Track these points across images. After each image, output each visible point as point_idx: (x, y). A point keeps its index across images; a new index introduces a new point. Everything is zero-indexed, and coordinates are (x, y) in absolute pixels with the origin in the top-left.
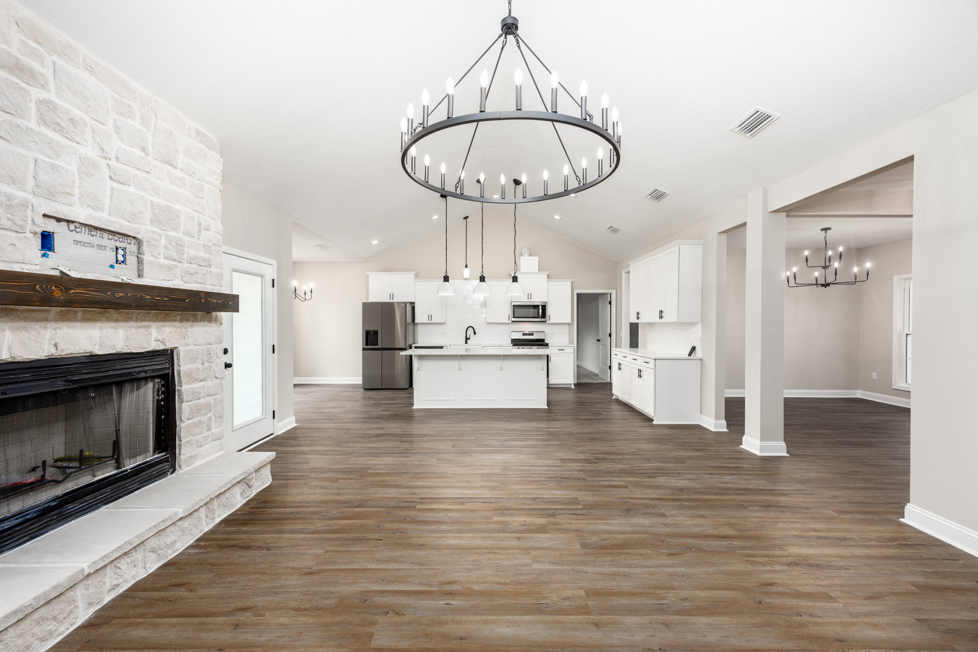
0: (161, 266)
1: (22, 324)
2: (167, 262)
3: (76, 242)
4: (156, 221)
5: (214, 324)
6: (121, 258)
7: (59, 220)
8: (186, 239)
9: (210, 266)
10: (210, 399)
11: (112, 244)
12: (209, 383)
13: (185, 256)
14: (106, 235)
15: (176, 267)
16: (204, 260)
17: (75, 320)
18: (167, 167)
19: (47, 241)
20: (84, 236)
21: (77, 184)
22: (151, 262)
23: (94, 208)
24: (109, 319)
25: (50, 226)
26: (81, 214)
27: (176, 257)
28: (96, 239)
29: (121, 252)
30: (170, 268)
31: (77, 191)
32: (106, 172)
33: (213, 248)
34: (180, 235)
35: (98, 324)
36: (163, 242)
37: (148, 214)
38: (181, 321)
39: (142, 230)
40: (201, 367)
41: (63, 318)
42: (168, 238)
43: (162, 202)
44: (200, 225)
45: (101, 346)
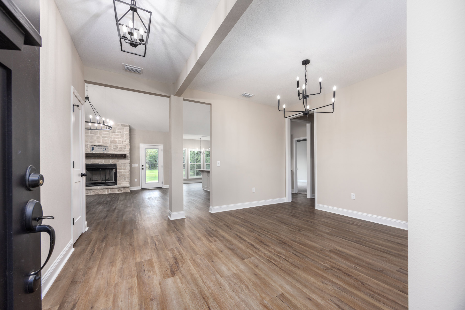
0: (112, 150)
1: (88, 159)
2: (114, 149)
3: (97, 148)
4: (111, 143)
5: (127, 160)
6: (105, 149)
7: (94, 146)
8: (118, 145)
9: (125, 149)
10: (126, 174)
11: (103, 147)
12: (125, 171)
13: (118, 148)
14: (102, 146)
15: (116, 150)
16: (123, 148)
17: (95, 159)
18: (114, 133)
19: (93, 148)
20: (98, 147)
21: (96, 140)
22: (110, 150)
23: (99, 143)
24: (101, 159)
25: (93, 146)
26: (97, 144)
27: (115, 148)
28: (100, 147)
29: (105, 148)
30: (115, 150)
31: (96, 141)
32: (101, 137)
33: (126, 145)
34: (117, 144)
35: (99, 159)
36: (113, 146)
37: (110, 142)
38: (117, 159)
39: (108, 145)
40: (122, 167)
41: (94, 158)
42: (114, 145)
43: (113, 139)
44: (122, 141)
45: (100, 162)
